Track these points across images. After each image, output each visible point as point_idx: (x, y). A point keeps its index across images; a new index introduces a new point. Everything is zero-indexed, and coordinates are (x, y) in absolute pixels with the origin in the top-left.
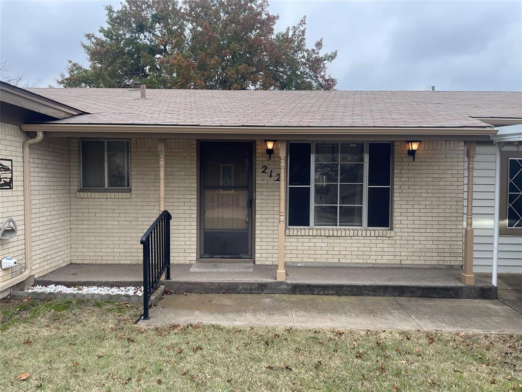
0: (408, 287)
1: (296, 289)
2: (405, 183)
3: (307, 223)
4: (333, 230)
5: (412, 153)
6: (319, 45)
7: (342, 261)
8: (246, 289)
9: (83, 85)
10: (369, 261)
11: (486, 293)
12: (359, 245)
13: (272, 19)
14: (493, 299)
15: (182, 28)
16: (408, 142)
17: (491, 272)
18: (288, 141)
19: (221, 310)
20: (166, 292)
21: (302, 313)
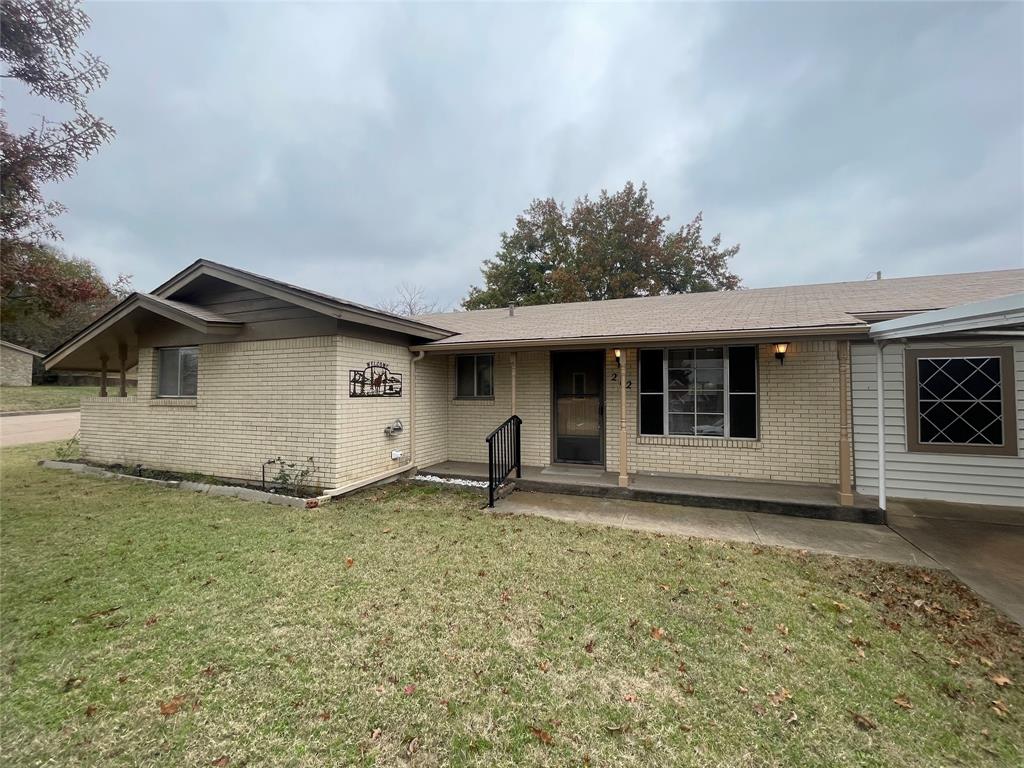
0: (765, 502)
1: (639, 496)
2: (773, 390)
3: (660, 431)
4: (689, 439)
5: (780, 356)
6: (717, 240)
7: (699, 473)
8: (588, 492)
9: (482, 306)
10: (732, 475)
11: (870, 516)
12: (719, 457)
13: (658, 222)
14: (880, 524)
15: (568, 243)
16: (775, 344)
17: (876, 494)
18: (638, 349)
19: (558, 507)
20: (516, 489)
21: (634, 517)
